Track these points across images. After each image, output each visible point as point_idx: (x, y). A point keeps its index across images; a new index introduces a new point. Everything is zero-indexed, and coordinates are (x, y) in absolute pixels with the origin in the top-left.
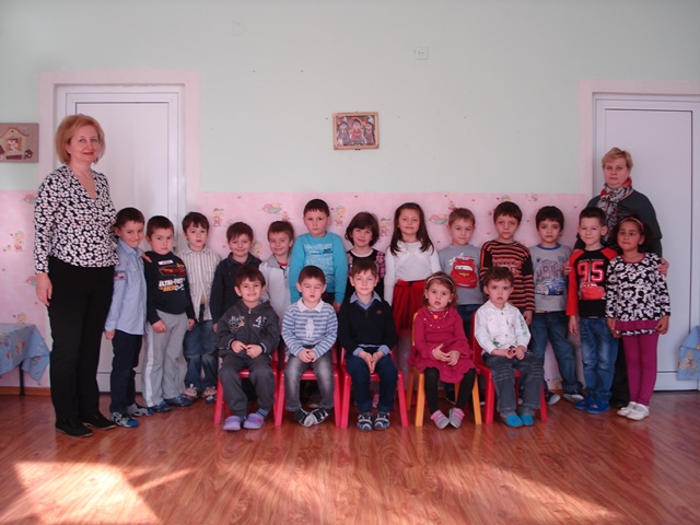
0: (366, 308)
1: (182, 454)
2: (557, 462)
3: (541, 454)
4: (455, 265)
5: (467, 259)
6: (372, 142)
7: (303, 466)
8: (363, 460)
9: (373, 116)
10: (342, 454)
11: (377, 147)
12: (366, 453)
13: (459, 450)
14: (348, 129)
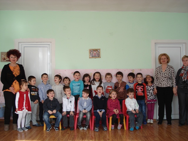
0: (100, 98)
1: (51, 137)
2: (146, 138)
3: (142, 136)
4: (107, 87)
5: (111, 86)
6: (99, 56)
7: (81, 140)
8: (97, 138)
9: (99, 50)
10: (92, 137)
11: (100, 58)
12: (98, 136)
13: (121, 135)
14: (93, 53)
